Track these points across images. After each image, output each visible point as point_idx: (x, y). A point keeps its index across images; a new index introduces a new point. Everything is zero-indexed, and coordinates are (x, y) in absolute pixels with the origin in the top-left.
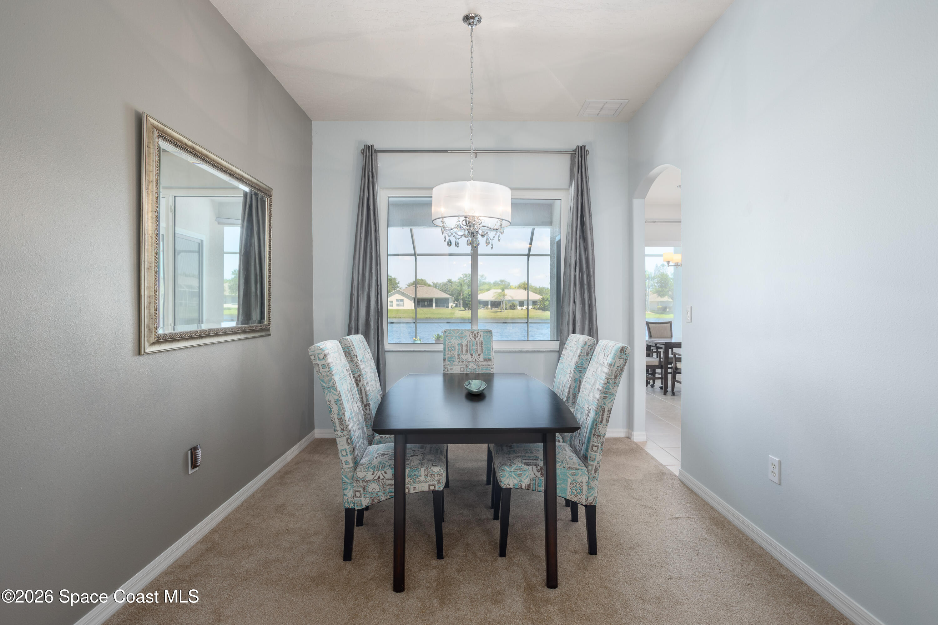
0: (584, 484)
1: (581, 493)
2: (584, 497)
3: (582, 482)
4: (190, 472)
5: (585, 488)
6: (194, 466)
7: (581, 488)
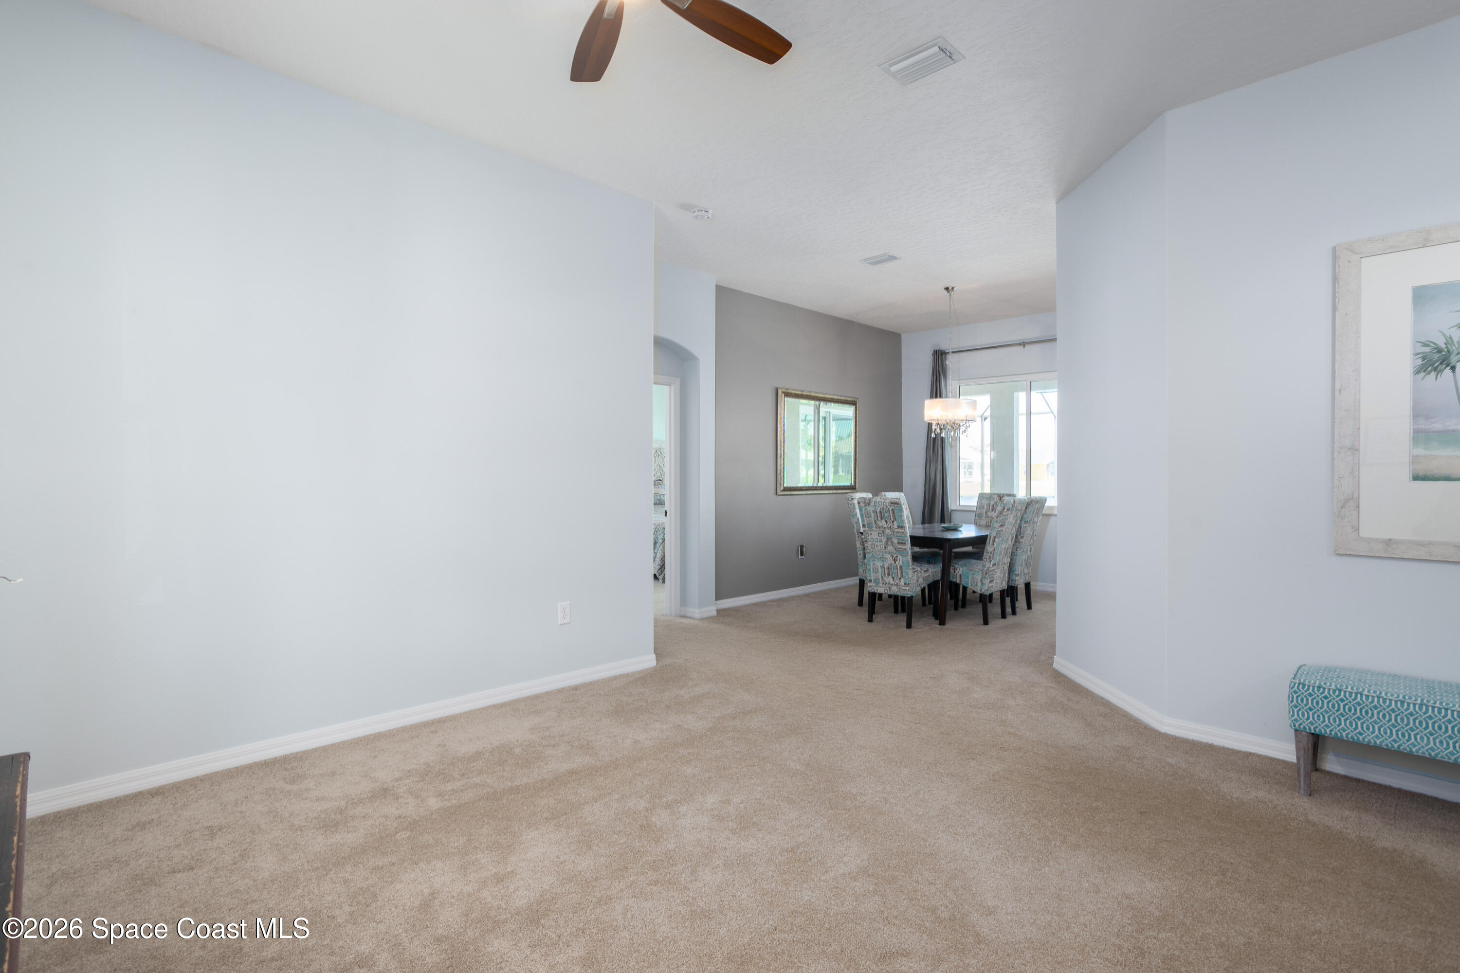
0: (979, 580)
1: (977, 585)
2: (979, 588)
3: (977, 579)
4: (800, 557)
5: (979, 583)
6: (802, 555)
7: (977, 583)
